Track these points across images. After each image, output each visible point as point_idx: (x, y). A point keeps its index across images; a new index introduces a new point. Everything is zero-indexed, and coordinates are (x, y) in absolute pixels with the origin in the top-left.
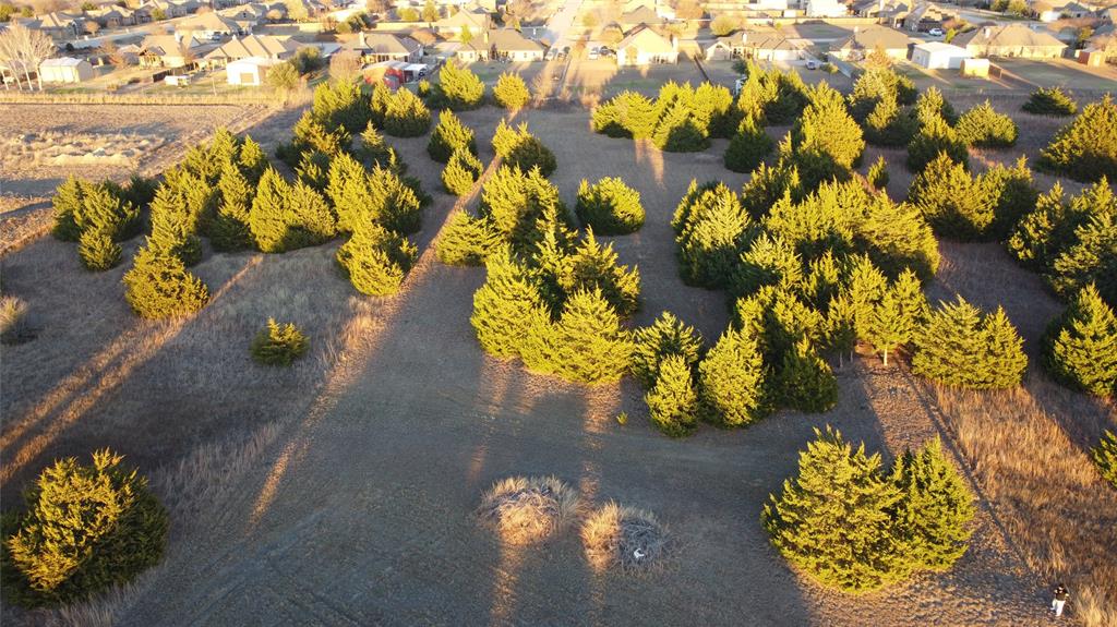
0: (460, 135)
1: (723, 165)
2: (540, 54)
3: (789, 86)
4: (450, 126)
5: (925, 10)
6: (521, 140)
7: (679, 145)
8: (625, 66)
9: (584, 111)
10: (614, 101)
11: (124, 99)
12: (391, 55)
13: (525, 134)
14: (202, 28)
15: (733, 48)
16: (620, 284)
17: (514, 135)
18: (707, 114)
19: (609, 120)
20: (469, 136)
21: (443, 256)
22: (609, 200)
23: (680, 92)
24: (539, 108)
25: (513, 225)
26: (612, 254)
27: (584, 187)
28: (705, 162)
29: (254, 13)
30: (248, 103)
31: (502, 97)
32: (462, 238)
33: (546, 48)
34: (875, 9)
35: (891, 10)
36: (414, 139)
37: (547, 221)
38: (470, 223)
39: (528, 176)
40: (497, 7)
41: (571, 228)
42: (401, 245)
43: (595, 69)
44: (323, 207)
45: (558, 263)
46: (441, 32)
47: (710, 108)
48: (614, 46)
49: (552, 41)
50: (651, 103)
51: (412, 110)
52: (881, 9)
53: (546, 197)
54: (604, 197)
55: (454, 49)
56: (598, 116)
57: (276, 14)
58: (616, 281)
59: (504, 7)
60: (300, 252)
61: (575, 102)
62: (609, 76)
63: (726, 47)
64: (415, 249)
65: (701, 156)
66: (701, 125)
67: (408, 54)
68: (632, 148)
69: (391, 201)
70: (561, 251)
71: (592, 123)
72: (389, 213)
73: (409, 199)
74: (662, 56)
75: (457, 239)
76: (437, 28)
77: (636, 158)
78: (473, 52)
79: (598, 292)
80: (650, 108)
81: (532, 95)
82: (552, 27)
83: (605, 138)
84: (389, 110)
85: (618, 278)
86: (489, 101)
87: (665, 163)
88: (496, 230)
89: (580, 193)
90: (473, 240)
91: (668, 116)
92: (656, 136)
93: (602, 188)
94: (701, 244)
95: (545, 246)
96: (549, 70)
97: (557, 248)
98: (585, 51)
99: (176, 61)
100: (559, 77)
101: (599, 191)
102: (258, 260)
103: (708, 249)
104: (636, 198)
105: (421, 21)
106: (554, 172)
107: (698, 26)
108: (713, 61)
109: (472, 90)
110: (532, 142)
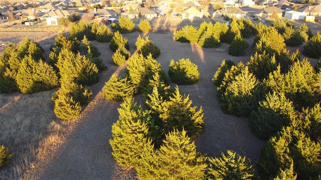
0: (122, 41)
1: (228, 53)
2: (156, 15)
3: (247, 24)
4: (118, 37)
5: (283, 2)
6: (146, 43)
7: (208, 46)
8: (185, 19)
9: (171, 33)
10: (183, 29)
11: (7, 30)
12: (105, 16)
13: (148, 40)
14: (46, 9)
15: (222, 13)
16: (193, 118)
17: (143, 41)
18: (219, 34)
19: (181, 36)
20: (126, 42)
21: (105, 96)
22: (184, 69)
23: (208, 25)
24: (155, 32)
25: (139, 81)
26: (189, 101)
27: (172, 63)
28: (220, 52)
29: (64, 4)
30: (51, 31)
31: (141, 28)
32: (114, 88)
33: (158, 14)
34: (265, 3)
35: (271, 3)
36: (106, 43)
37: (154, 80)
38: (118, 81)
39: (147, 58)
40: (142, 3)
41: (167, 84)
42: (84, 92)
43: (174, 20)
44: (52, 72)
45: (160, 106)
46: (124, 9)
47: (220, 31)
48: (181, 13)
49: (160, 12)
50: (197, 30)
51: (106, 32)
52: (267, 3)
53: (155, 68)
54: (181, 67)
55: (127, 15)
56: (177, 35)
57: (71, 5)
58: (191, 116)
59: (145, 3)
60: (39, 94)
61: (168, 31)
62: (179, 22)
63: (220, 13)
64: (91, 93)
65: (218, 49)
66: (217, 37)
67: (111, 15)
68: (190, 46)
69: (84, 70)
70: (161, 98)
71: (174, 38)
72: (83, 75)
73: (93, 68)
74: (198, 16)
75: (112, 89)
76: (122, 8)
77: (192, 50)
78: (133, 15)
79: (184, 133)
80: (197, 31)
81: (152, 28)
82: (160, 8)
83: (179, 43)
84: (98, 32)
85: (192, 114)
86: (137, 30)
87: (204, 53)
88: (131, 84)
89: (171, 65)
90: (119, 89)
91: (204, 34)
92: (199, 42)
93: (180, 64)
94: (233, 94)
95: (153, 96)
96: (159, 20)
97: (159, 98)
98: (171, 15)
99: (32, 18)
100: (162, 22)
101: (179, 65)
102: (17, 98)
103: (237, 96)
104: (196, 68)
105: (118, 7)
106: (159, 56)
107: (208, 8)
108: (215, 18)
109: (130, 26)
110: (151, 44)
